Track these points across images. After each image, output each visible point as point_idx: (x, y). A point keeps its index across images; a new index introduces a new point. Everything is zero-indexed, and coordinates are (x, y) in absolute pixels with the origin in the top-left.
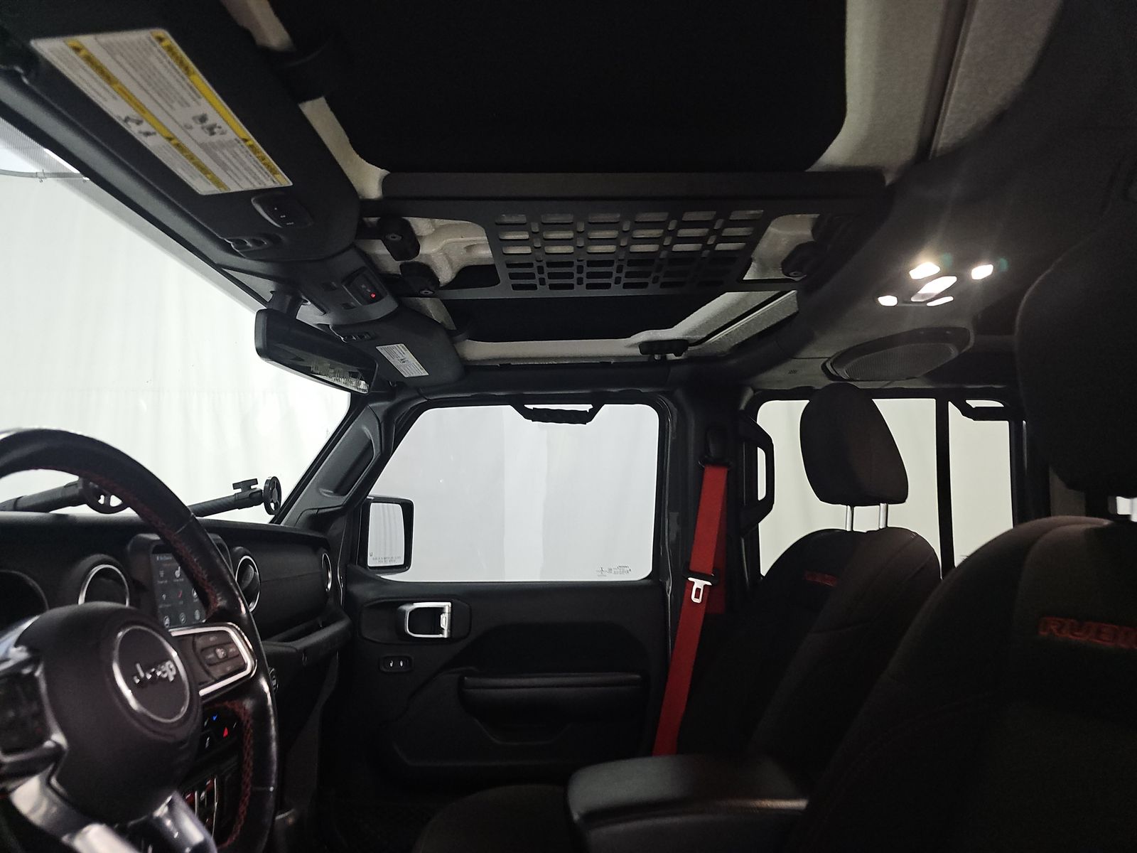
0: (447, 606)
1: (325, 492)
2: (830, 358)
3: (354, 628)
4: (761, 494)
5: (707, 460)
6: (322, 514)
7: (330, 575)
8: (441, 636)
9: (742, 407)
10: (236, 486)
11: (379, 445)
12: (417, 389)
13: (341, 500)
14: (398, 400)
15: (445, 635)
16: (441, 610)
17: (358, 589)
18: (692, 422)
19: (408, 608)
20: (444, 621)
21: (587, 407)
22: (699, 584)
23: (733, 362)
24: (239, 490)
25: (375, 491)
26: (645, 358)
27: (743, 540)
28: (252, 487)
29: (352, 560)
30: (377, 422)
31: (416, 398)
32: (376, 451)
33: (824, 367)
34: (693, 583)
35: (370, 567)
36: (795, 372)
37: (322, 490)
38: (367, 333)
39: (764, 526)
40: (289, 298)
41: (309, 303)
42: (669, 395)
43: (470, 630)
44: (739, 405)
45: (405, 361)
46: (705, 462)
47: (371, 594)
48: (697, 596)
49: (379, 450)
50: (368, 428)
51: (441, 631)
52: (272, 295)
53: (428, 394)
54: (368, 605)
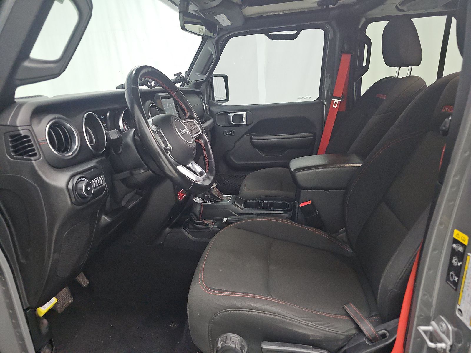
0: (244, 114)
1: (198, 74)
2: (399, 3)
3: (214, 122)
4: (365, 64)
5: (343, 52)
6: (198, 82)
7: (204, 104)
8: (243, 123)
9: (360, 27)
10: (175, 75)
11: (215, 55)
12: (227, 30)
13: (204, 77)
14: (220, 35)
15: (245, 123)
16: (242, 115)
17: (213, 109)
18: (338, 35)
19: (231, 115)
20: (244, 119)
21: (294, 32)
22: (336, 101)
23: (357, 7)
24: (176, 77)
25: (215, 73)
26: (320, 8)
27: (355, 83)
28: (180, 75)
29: (210, 99)
30: (213, 45)
31: (227, 34)
32: (214, 57)
33: (397, 7)
34: (334, 100)
35: (216, 101)
36: (383, 10)
37: (196, 73)
38: (211, 12)
39: (364, 77)
40: (186, 3)
41: (192, 4)
42: (329, 23)
43: (253, 121)
44: (358, 27)
45: (223, 20)
46: (342, 52)
47: (218, 111)
48: (335, 106)
49: (215, 57)
50: (210, 48)
51: (243, 122)
52: (179, 2)
53: (231, 32)
54: (217, 114)
